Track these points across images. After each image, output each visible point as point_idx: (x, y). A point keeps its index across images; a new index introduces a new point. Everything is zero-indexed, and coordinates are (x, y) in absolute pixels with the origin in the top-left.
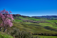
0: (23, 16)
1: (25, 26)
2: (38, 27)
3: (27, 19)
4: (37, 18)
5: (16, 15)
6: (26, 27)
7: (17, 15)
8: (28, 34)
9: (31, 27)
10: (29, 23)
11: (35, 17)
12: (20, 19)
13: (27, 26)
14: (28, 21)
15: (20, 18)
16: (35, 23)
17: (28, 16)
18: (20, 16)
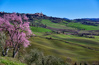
0: (51, 18)
1: (57, 43)
2: (90, 46)
3: (62, 26)
4: (89, 24)
5: (33, 15)
6: (60, 46)
7: (36, 15)
8: (61, 62)
9: (73, 46)
10: (68, 36)
11: (85, 21)
12: (45, 27)
13: (63, 43)
14: (64, 31)
15: (44, 22)
16: (82, 35)
17: (64, 19)
18: (44, 17)
